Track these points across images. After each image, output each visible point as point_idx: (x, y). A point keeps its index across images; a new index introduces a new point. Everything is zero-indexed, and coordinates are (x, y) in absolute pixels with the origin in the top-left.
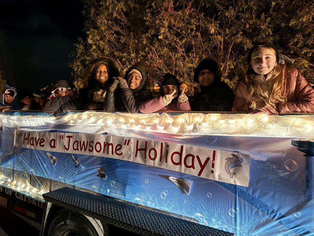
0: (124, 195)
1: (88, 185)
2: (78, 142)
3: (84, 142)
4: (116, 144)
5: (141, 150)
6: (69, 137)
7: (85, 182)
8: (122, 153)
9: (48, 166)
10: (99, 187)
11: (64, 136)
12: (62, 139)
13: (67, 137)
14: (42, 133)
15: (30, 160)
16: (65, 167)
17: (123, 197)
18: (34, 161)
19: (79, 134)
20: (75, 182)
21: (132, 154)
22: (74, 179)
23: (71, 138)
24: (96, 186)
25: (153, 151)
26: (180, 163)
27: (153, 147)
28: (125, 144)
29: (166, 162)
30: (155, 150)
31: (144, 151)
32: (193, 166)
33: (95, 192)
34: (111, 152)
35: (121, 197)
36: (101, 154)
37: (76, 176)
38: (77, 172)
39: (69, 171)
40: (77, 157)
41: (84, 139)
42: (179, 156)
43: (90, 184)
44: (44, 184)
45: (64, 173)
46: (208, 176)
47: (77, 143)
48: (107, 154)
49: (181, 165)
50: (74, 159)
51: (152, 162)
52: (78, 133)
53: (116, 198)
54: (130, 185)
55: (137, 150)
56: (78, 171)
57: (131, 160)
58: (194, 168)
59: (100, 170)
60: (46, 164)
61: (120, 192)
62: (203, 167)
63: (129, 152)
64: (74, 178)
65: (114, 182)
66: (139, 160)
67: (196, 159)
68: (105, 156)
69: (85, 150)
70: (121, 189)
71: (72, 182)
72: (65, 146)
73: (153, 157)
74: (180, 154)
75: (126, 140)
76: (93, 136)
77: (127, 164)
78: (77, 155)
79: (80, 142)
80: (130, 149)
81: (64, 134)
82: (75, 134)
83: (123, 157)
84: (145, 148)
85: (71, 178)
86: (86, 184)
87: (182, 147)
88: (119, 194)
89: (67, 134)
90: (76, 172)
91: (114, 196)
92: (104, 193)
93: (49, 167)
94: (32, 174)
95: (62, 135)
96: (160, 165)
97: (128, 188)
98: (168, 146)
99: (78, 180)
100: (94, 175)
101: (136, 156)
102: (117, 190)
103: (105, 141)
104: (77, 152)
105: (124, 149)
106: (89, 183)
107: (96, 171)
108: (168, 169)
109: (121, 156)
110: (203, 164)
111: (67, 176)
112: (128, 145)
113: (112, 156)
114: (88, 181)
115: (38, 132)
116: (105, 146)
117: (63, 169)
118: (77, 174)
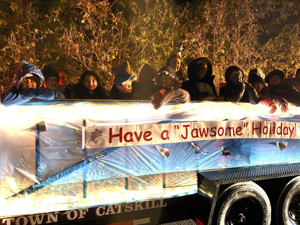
0: (249, 162)
1: (213, 165)
2: (197, 130)
3: (204, 129)
4: (236, 127)
5: (256, 129)
6: (186, 126)
7: (209, 164)
8: (242, 133)
9: (158, 160)
10: (226, 164)
11: (180, 126)
12: (178, 128)
13: (184, 126)
14: (145, 126)
15: (124, 160)
16: (182, 156)
17: (248, 164)
18: (133, 160)
19: (198, 122)
20: (198, 166)
21: (250, 133)
22: (196, 165)
23: (188, 127)
24: (222, 164)
25: (266, 129)
26: (281, 133)
27: (266, 125)
28: (244, 126)
29: (274, 134)
30: (267, 127)
31: (259, 129)
32: (287, 134)
33: (222, 168)
34: (233, 134)
35: (247, 165)
36: (224, 137)
37: (198, 161)
38: (199, 157)
39: (189, 159)
40: (197, 144)
41: (203, 126)
42: (280, 129)
43: (216, 164)
44: (153, 181)
45: (182, 162)
46: (294, 137)
47: (195, 131)
48: (229, 136)
49: (281, 134)
50: (195, 146)
51: (265, 135)
52: (196, 121)
53: (242, 166)
54: (253, 154)
55: (253, 129)
56: (201, 156)
57: (250, 137)
58: (288, 135)
59: (224, 150)
60: (154, 159)
61: (245, 161)
62: (291, 133)
63: (247, 132)
64: (197, 163)
65: (238, 156)
66: (255, 136)
67: (289, 129)
68: (228, 137)
69: (206, 136)
70: (245, 160)
71: (194, 168)
72: (182, 136)
73: (265, 132)
74: (281, 128)
75: (245, 123)
76: (215, 123)
77: (248, 141)
78: (197, 141)
79: (200, 129)
80: (248, 130)
81: (180, 124)
82: (192, 122)
83: (243, 136)
84: (259, 127)
85: (192, 164)
86: (211, 164)
87: (282, 123)
88: (245, 163)
89: (183, 124)
90: (197, 158)
91: (241, 166)
92: (231, 167)
93: (160, 161)
94: (128, 176)
95: (177, 125)
96: (270, 136)
97: (251, 157)
98: (275, 124)
99: (202, 164)
100: (217, 155)
101: (253, 134)
102: (242, 161)
103: (226, 126)
104: (197, 139)
105: (244, 130)
106: (214, 163)
107: (220, 152)
108: (275, 138)
109: (241, 136)
110: (291, 131)
111: (187, 164)
112: (247, 126)
113: (234, 136)
114: (212, 162)
115: (137, 126)
116: (226, 130)
117: (181, 158)
118: (200, 159)
